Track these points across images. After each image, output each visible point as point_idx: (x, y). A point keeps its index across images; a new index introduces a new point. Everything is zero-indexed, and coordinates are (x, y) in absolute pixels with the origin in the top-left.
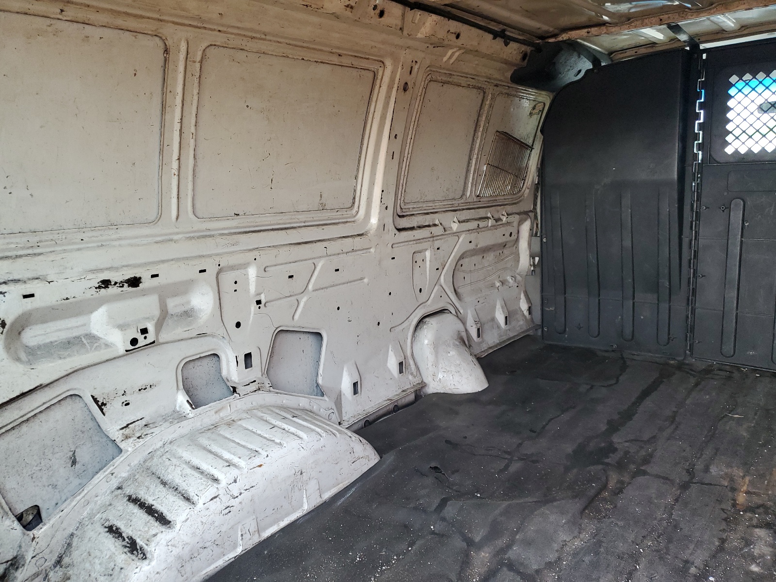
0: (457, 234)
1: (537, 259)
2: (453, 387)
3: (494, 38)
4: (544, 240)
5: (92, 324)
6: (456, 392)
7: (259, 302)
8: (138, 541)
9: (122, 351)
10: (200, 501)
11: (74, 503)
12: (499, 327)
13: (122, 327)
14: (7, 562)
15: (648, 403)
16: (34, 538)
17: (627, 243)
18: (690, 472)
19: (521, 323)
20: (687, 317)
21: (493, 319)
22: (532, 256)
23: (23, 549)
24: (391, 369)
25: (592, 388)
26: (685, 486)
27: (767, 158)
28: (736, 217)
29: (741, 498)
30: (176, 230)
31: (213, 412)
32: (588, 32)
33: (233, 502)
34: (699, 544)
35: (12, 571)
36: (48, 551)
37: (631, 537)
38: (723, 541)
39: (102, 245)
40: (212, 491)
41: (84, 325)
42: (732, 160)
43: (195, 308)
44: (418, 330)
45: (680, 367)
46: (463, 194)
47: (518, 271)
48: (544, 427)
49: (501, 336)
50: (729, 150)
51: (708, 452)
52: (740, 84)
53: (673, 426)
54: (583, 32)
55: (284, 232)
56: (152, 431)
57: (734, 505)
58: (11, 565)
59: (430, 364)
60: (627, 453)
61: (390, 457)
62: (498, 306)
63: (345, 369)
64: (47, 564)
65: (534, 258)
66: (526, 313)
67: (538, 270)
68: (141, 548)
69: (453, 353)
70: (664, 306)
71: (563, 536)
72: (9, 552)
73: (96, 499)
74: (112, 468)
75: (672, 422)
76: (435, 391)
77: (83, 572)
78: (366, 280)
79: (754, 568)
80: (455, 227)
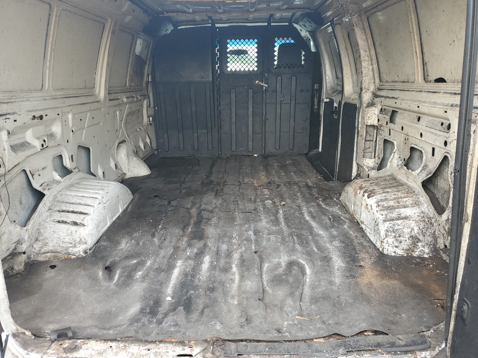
0: (126, 104)
1: (151, 118)
2: (138, 174)
3: (144, 13)
4: (156, 108)
5: (26, 137)
6: (139, 175)
7: (73, 131)
8: (77, 221)
9: (39, 150)
10: (95, 205)
11: (36, 216)
12: (142, 150)
13: (38, 138)
14: (15, 243)
15: (214, 169)
16: (27, 230)
17: (194, 108)
18: (239, 182)
19: (149, 148)
20: (219, 138)
21: (139, 146)
22: (149, 117)
23: (22, 236)
24: (112, 167)
25: (193, 167)
26: (240, 185)
27: (242, 73)
28: (233, 96)
29: (256, 185)
30: (47, 95)
31: (69, 180)
32: (177, 14)
33: (105, 205)
34: (251, 195)
35: (19, 246)
36: (32, 236)
37: (233, 198)
38: (256, 193)
39: (28, 100)
40: (97, 201)
41: (24, 137)
42: (230, 73)
43: (54, 133)
44: (118, 150)
45: (218, 158)
46: (126, 85)
47: (144, 124)
48: (184, 180)
49: (144, 154)
50: (229, 69)
51: (241, 177)
52: (231, 43)
53: (227, 173)
54: (175, 14)
55: (76, 98)
56: (51, 187)
57: (255, 186)
58: (17, 243)
59: (126, 165)
60: (218, 181)
61: (137, 195)
62: (140, 140)
63: (99, 166)
64: (32, 241)
65: (149, 118)
66: (149, 144)
67: (153, 124)
68: (80, 224)
69: (135, 159)
70: (210, 134)
71: (214, 201)
72: (15, 238)
73: (42, 214)
74: (44, 202)
75: (226, 172)
76: (130, 177)
77: (54, 239)
78: (101, 124)
79: (266, 196)
80: (125, 100)
